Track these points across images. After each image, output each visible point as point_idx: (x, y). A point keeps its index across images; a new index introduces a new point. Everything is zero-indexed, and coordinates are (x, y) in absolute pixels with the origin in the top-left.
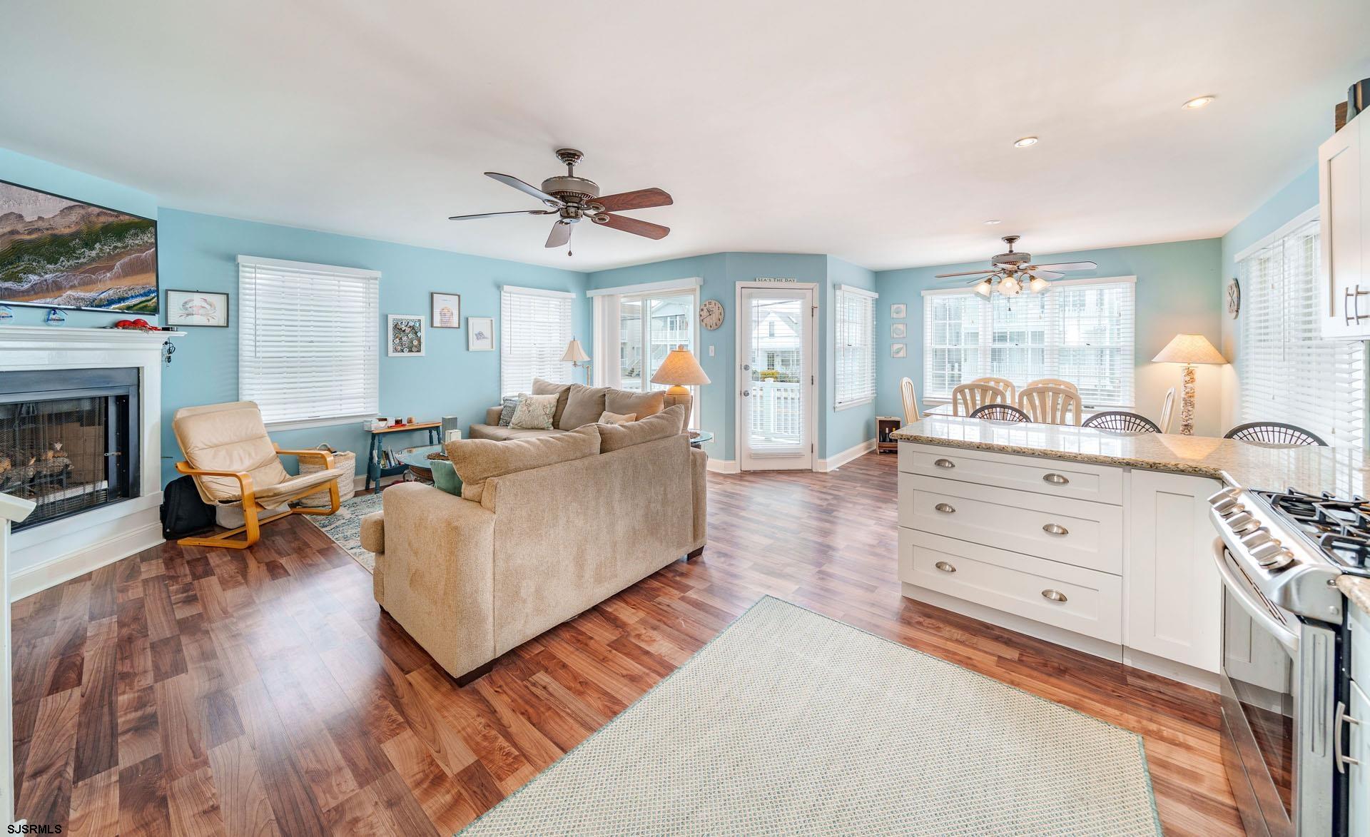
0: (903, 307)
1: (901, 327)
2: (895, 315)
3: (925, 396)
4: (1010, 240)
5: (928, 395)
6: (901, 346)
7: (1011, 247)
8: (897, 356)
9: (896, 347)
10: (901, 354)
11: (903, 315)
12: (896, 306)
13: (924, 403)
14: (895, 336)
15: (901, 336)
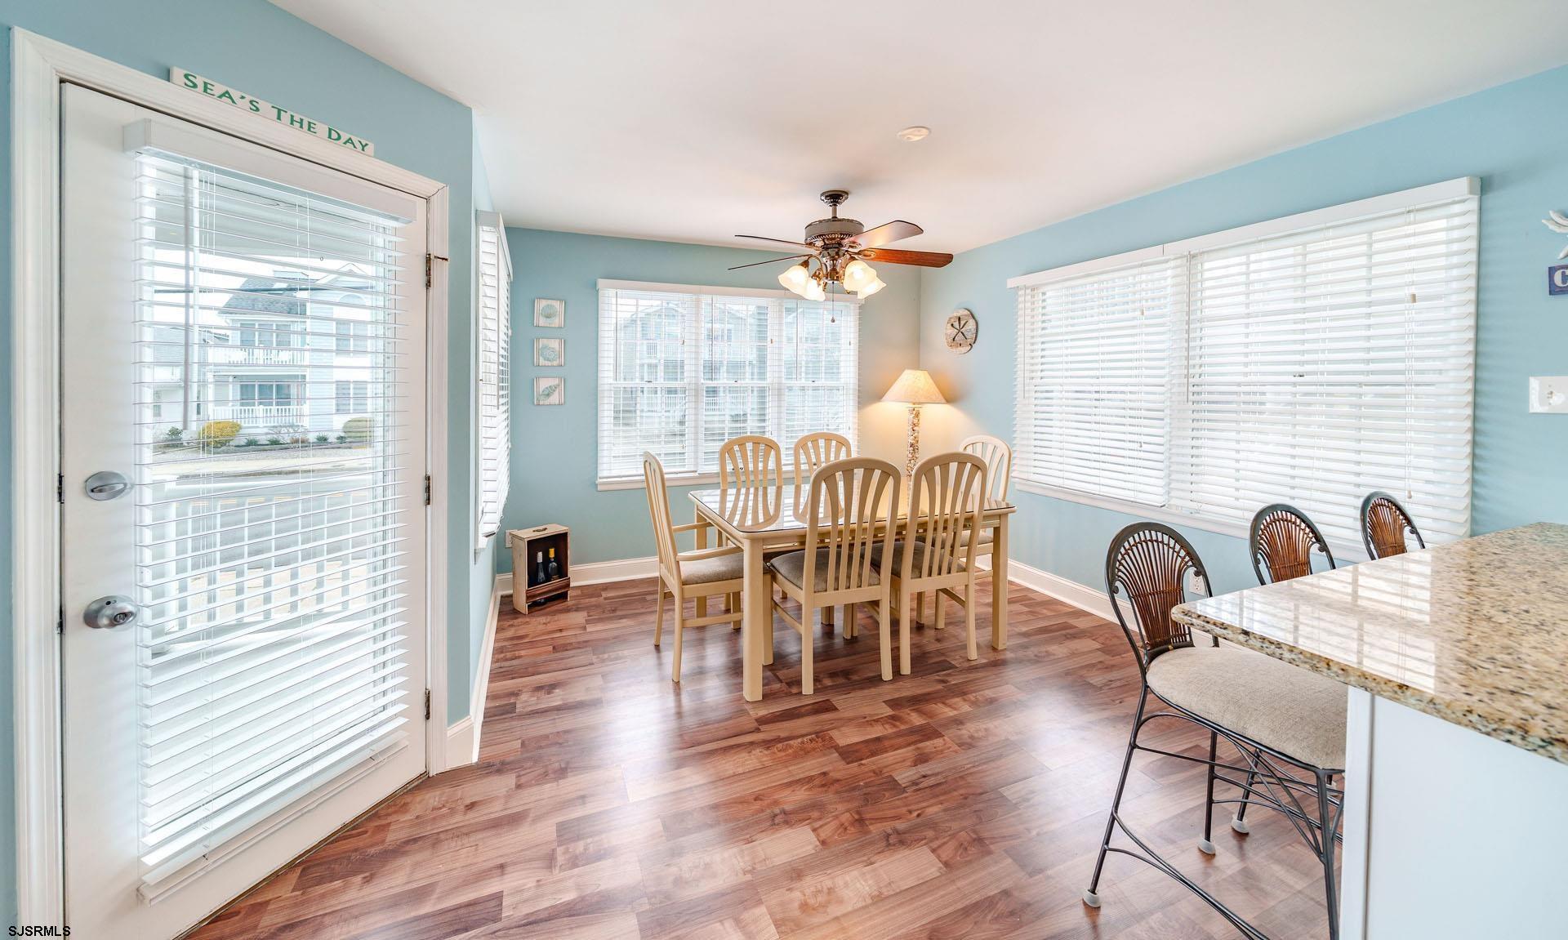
0: (558, 306)
1: (555, 344)
2: (542, 322)
3: (600, 475)
4: (835, 197)
5: (605, 474)
6: (556, 381)
7: (835, 211)
8: (547, 402)
9: (544, 384)
10: (555, 399)
11: (557, 322)
12: (544, 303)
13: (599, 488)
14: (542, 362)
15: (555, 363)
